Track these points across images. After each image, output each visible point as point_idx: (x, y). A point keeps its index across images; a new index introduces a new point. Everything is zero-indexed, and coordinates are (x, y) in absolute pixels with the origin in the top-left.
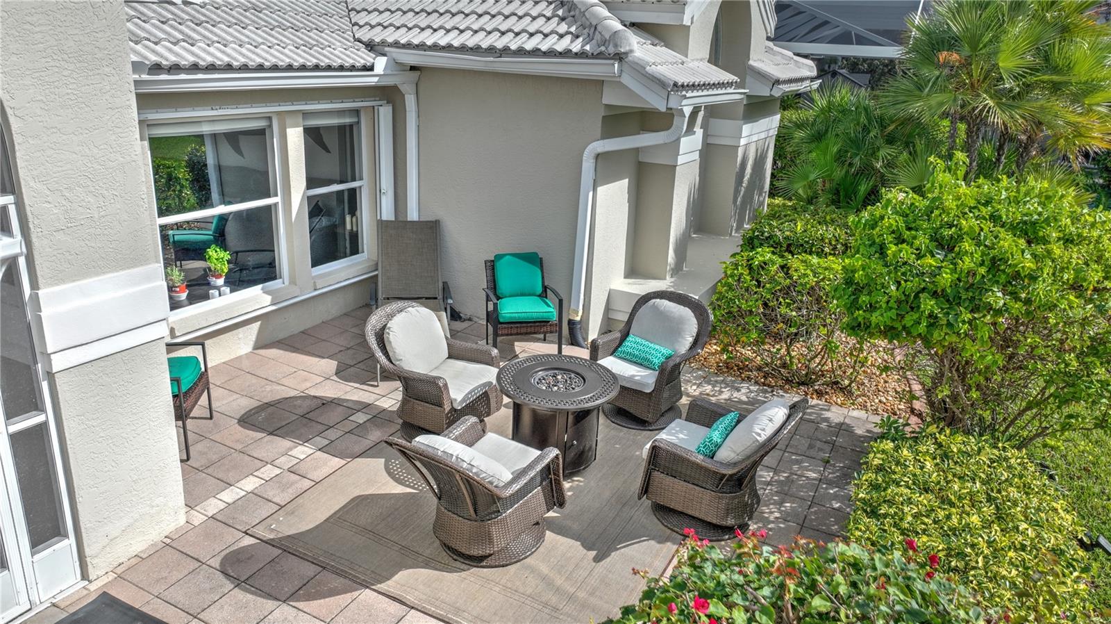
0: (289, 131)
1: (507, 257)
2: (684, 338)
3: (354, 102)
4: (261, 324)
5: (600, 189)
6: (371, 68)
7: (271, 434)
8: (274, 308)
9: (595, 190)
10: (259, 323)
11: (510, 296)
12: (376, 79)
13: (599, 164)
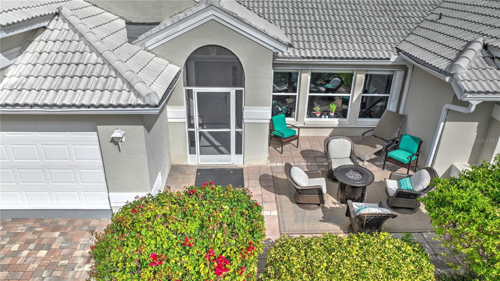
0: (357, 75)
1: (408, 136)
2: (419, 186)
3: (390, 68)
4: (333, 130)
5: (447, 123)
6: (389, 59)
7: (303, 157)
8: (337, 126)
9: (445, 122)
10: (333, 129)
11: (403, 150)
12: (391, 63)
13: (449, 112)
